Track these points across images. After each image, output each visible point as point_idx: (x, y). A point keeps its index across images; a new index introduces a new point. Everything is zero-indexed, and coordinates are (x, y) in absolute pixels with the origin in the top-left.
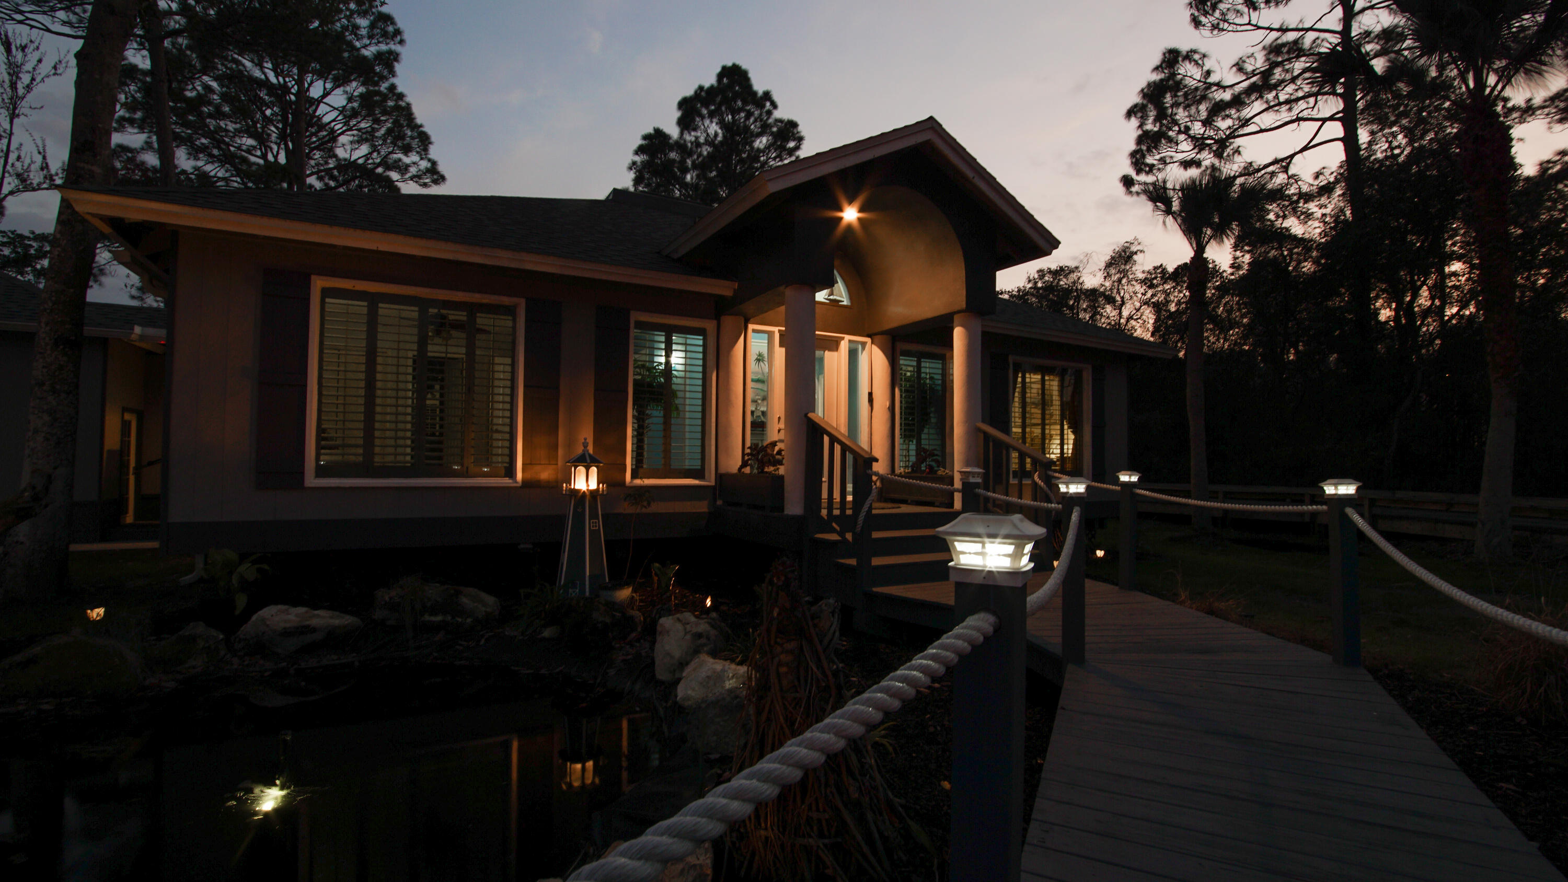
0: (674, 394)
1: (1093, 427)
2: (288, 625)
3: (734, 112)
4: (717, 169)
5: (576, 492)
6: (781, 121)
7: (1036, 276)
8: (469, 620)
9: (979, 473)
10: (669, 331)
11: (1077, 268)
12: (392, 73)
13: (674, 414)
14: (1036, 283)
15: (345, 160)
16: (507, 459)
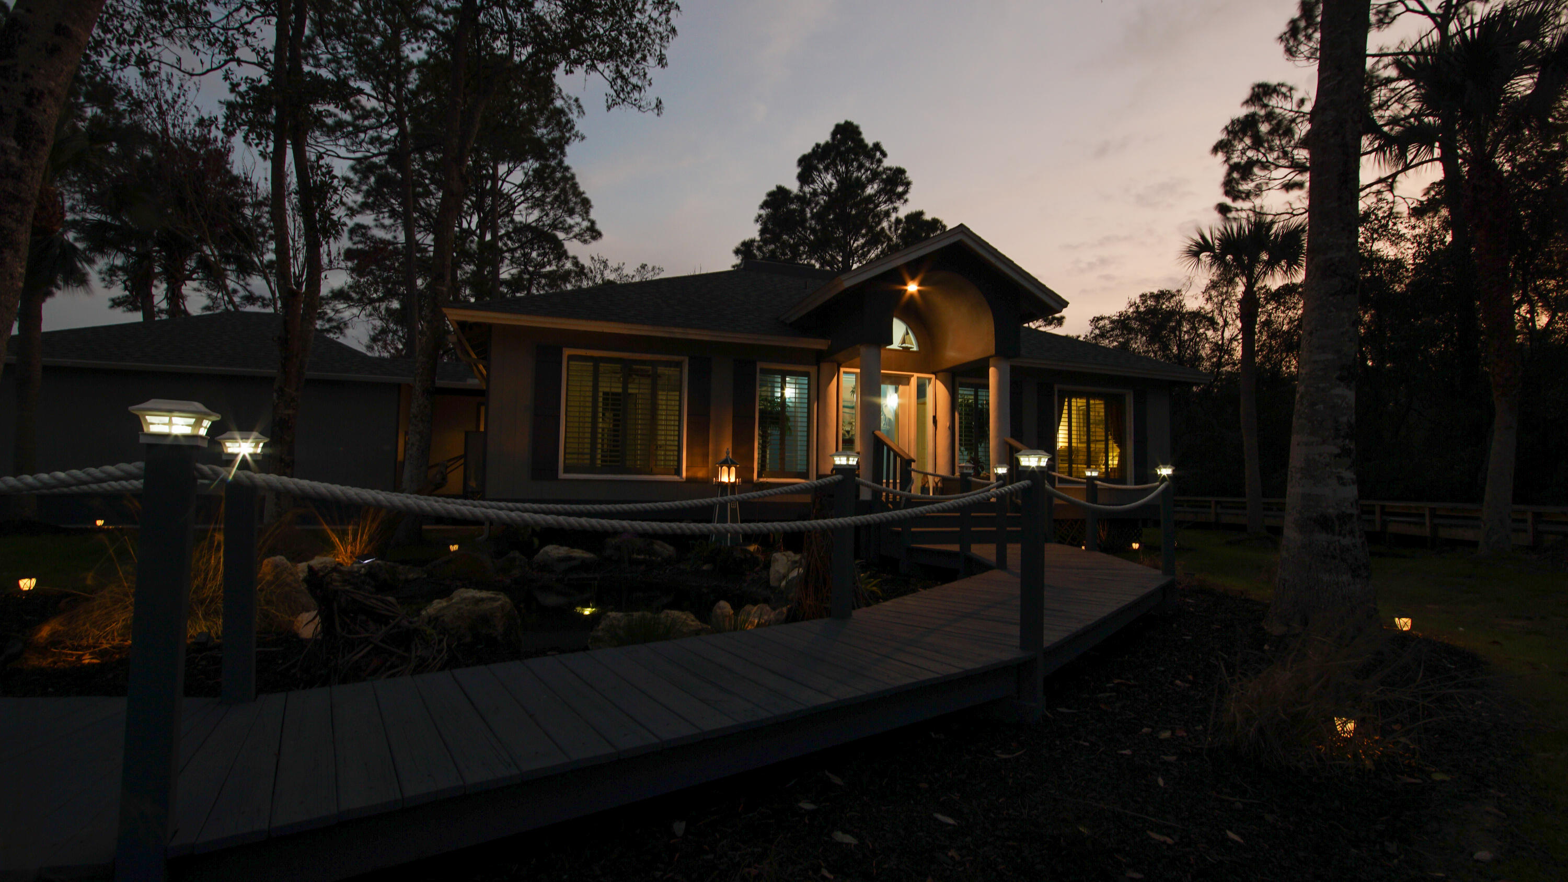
0: (787, 419)
1: (1135, 442)
2: (560, 555)
3: (847, 163)
4: (835, 214)
5: (722, 483)
6: (890, 169)
7: (1138, 301)
8: (659, 559)
9: (970, 467)
10: (784, 375)
11: (1179, 291)
12: (563, 153)
13: (788, 433)
14: (1138, 307)
15: (521, 223)
16: (676, 463)
